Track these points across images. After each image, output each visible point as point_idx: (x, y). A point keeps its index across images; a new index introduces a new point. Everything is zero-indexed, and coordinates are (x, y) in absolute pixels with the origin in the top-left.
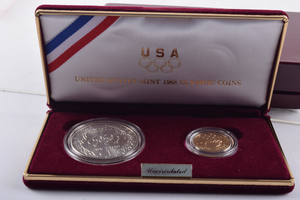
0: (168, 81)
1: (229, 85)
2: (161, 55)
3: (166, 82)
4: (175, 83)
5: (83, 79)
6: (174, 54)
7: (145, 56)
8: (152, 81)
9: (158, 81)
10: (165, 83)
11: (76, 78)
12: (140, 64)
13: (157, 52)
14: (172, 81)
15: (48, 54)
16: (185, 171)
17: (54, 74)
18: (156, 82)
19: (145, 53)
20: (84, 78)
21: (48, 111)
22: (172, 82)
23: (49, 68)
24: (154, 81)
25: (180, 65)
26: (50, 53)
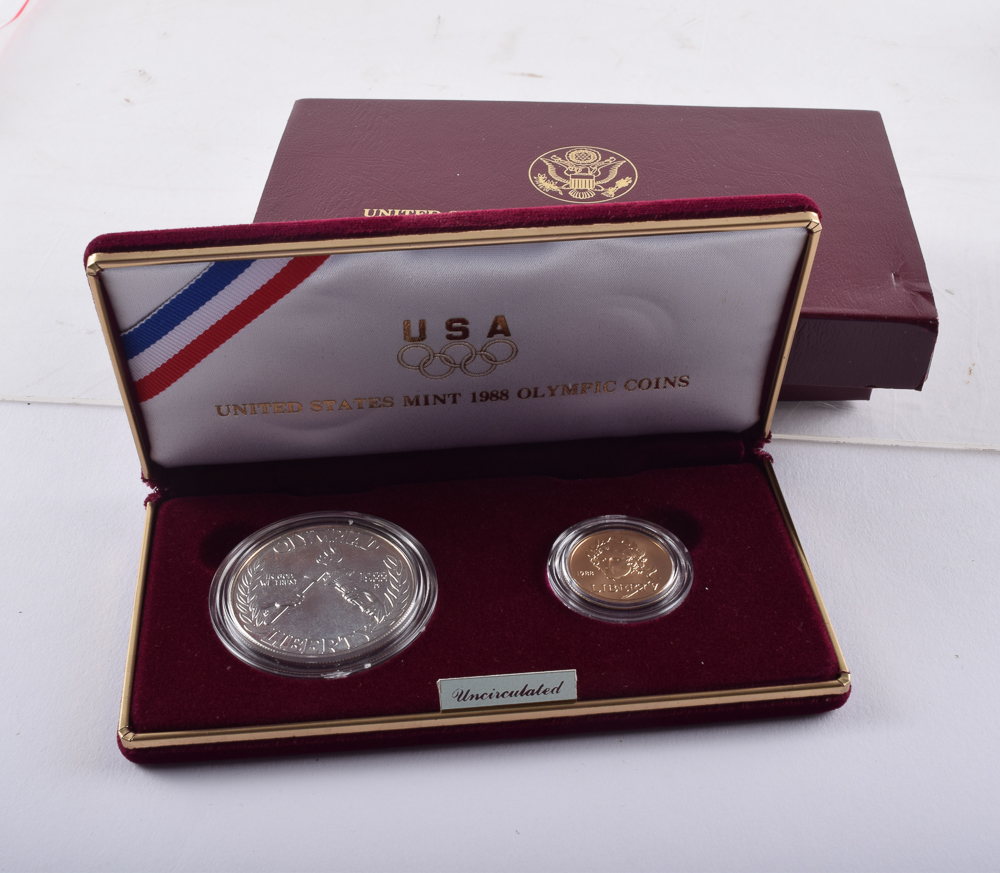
0: (484, 395)
1: (657, 387)
2: (460, 333)
3: (478, 397)
4: (504, 398)
5: (238, 408)
6: (498, 328)
7: (413, 340)
8: (439, 398)
9: (454, 395)
10: (474, 400)
11: (219, 408)
12: (400, 360)
13: (449, 326)
14: (495, 393)
15: (132, 357)
16: (558, 689)
17: (154, 405)
18: (449, 400)
19: (415, 332)
20: (243, 407)
21: (150, 498)
22: (493, 395)
23: (137, 392)
24: (442, 397)
25: (515, 352)
26: (137, 354)
